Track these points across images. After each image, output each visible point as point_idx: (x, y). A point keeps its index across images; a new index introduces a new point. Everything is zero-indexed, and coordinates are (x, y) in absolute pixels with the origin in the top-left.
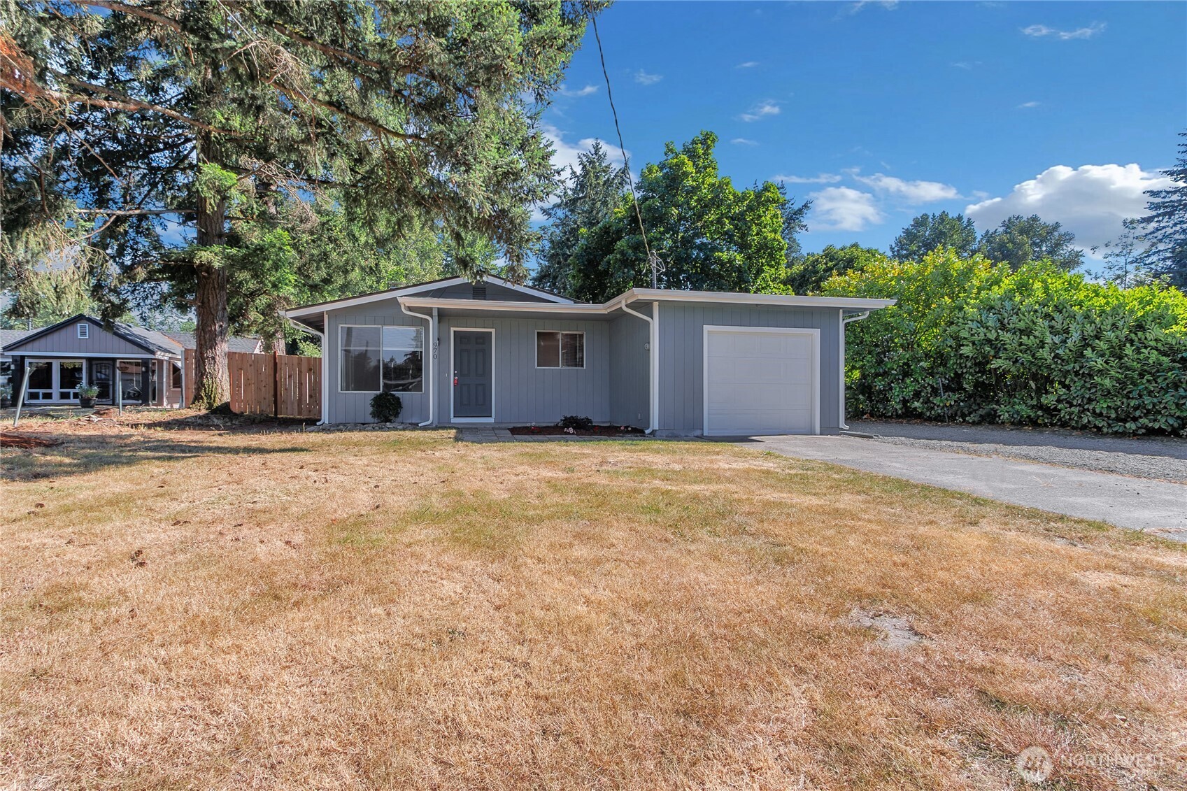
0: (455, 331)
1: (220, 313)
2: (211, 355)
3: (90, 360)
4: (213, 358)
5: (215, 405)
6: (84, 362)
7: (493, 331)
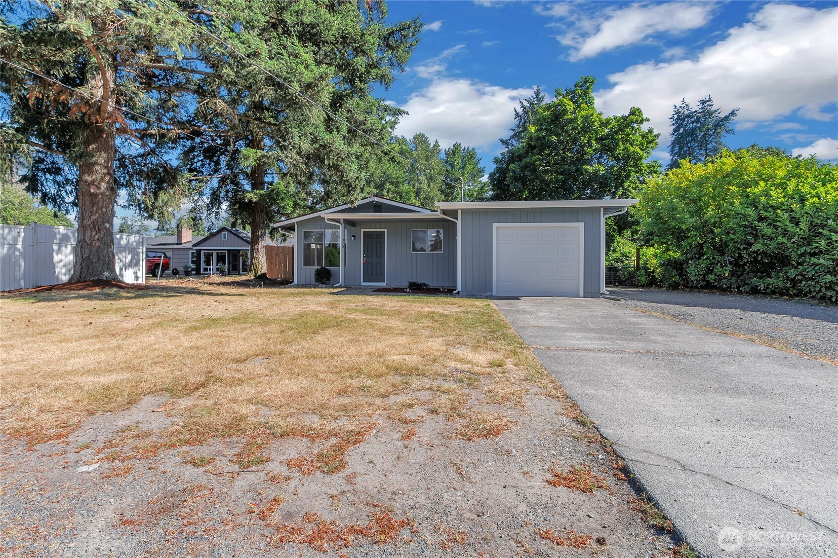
0: (364, 232)
1: (261, 225)
2: (256, 248)
3: (229, 251)
4: (258, 249)
5: (258, 274)
6: (226, 252)
7: (386, 230)
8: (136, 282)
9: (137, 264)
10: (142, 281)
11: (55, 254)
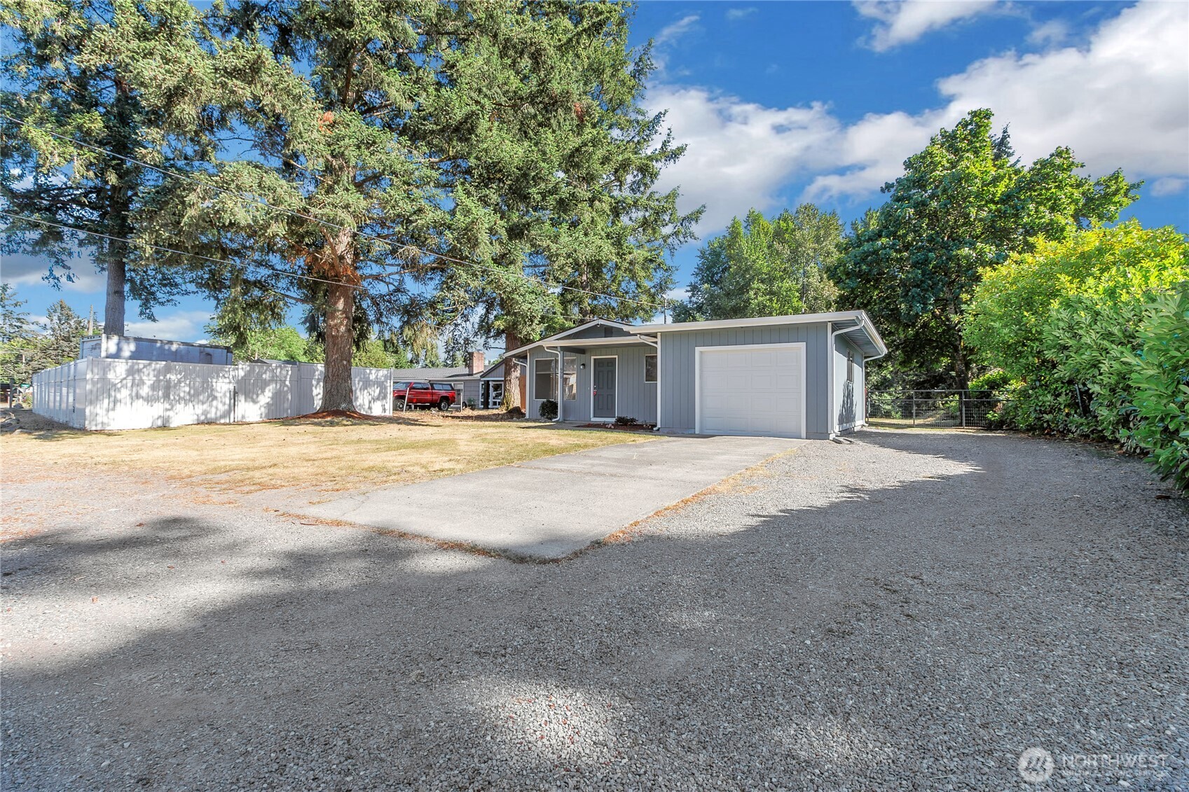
0: (593, 359)
5: (510, 408)
7: (616, 357)
8: (383, 414)
9: (385, 397)
10: (390, 413)
11: (314, 388)
